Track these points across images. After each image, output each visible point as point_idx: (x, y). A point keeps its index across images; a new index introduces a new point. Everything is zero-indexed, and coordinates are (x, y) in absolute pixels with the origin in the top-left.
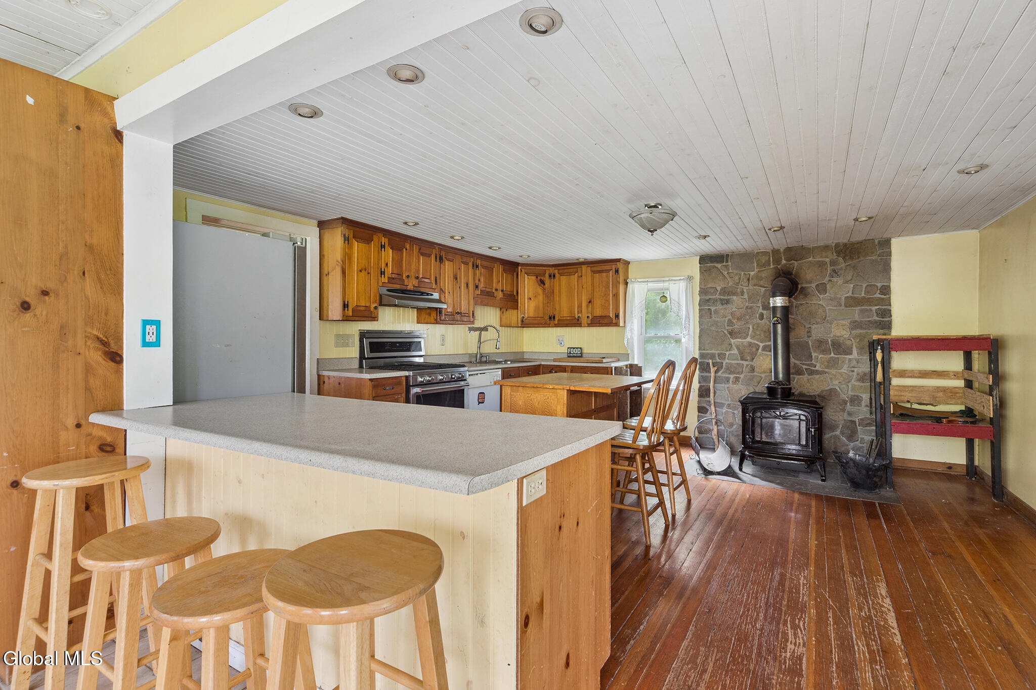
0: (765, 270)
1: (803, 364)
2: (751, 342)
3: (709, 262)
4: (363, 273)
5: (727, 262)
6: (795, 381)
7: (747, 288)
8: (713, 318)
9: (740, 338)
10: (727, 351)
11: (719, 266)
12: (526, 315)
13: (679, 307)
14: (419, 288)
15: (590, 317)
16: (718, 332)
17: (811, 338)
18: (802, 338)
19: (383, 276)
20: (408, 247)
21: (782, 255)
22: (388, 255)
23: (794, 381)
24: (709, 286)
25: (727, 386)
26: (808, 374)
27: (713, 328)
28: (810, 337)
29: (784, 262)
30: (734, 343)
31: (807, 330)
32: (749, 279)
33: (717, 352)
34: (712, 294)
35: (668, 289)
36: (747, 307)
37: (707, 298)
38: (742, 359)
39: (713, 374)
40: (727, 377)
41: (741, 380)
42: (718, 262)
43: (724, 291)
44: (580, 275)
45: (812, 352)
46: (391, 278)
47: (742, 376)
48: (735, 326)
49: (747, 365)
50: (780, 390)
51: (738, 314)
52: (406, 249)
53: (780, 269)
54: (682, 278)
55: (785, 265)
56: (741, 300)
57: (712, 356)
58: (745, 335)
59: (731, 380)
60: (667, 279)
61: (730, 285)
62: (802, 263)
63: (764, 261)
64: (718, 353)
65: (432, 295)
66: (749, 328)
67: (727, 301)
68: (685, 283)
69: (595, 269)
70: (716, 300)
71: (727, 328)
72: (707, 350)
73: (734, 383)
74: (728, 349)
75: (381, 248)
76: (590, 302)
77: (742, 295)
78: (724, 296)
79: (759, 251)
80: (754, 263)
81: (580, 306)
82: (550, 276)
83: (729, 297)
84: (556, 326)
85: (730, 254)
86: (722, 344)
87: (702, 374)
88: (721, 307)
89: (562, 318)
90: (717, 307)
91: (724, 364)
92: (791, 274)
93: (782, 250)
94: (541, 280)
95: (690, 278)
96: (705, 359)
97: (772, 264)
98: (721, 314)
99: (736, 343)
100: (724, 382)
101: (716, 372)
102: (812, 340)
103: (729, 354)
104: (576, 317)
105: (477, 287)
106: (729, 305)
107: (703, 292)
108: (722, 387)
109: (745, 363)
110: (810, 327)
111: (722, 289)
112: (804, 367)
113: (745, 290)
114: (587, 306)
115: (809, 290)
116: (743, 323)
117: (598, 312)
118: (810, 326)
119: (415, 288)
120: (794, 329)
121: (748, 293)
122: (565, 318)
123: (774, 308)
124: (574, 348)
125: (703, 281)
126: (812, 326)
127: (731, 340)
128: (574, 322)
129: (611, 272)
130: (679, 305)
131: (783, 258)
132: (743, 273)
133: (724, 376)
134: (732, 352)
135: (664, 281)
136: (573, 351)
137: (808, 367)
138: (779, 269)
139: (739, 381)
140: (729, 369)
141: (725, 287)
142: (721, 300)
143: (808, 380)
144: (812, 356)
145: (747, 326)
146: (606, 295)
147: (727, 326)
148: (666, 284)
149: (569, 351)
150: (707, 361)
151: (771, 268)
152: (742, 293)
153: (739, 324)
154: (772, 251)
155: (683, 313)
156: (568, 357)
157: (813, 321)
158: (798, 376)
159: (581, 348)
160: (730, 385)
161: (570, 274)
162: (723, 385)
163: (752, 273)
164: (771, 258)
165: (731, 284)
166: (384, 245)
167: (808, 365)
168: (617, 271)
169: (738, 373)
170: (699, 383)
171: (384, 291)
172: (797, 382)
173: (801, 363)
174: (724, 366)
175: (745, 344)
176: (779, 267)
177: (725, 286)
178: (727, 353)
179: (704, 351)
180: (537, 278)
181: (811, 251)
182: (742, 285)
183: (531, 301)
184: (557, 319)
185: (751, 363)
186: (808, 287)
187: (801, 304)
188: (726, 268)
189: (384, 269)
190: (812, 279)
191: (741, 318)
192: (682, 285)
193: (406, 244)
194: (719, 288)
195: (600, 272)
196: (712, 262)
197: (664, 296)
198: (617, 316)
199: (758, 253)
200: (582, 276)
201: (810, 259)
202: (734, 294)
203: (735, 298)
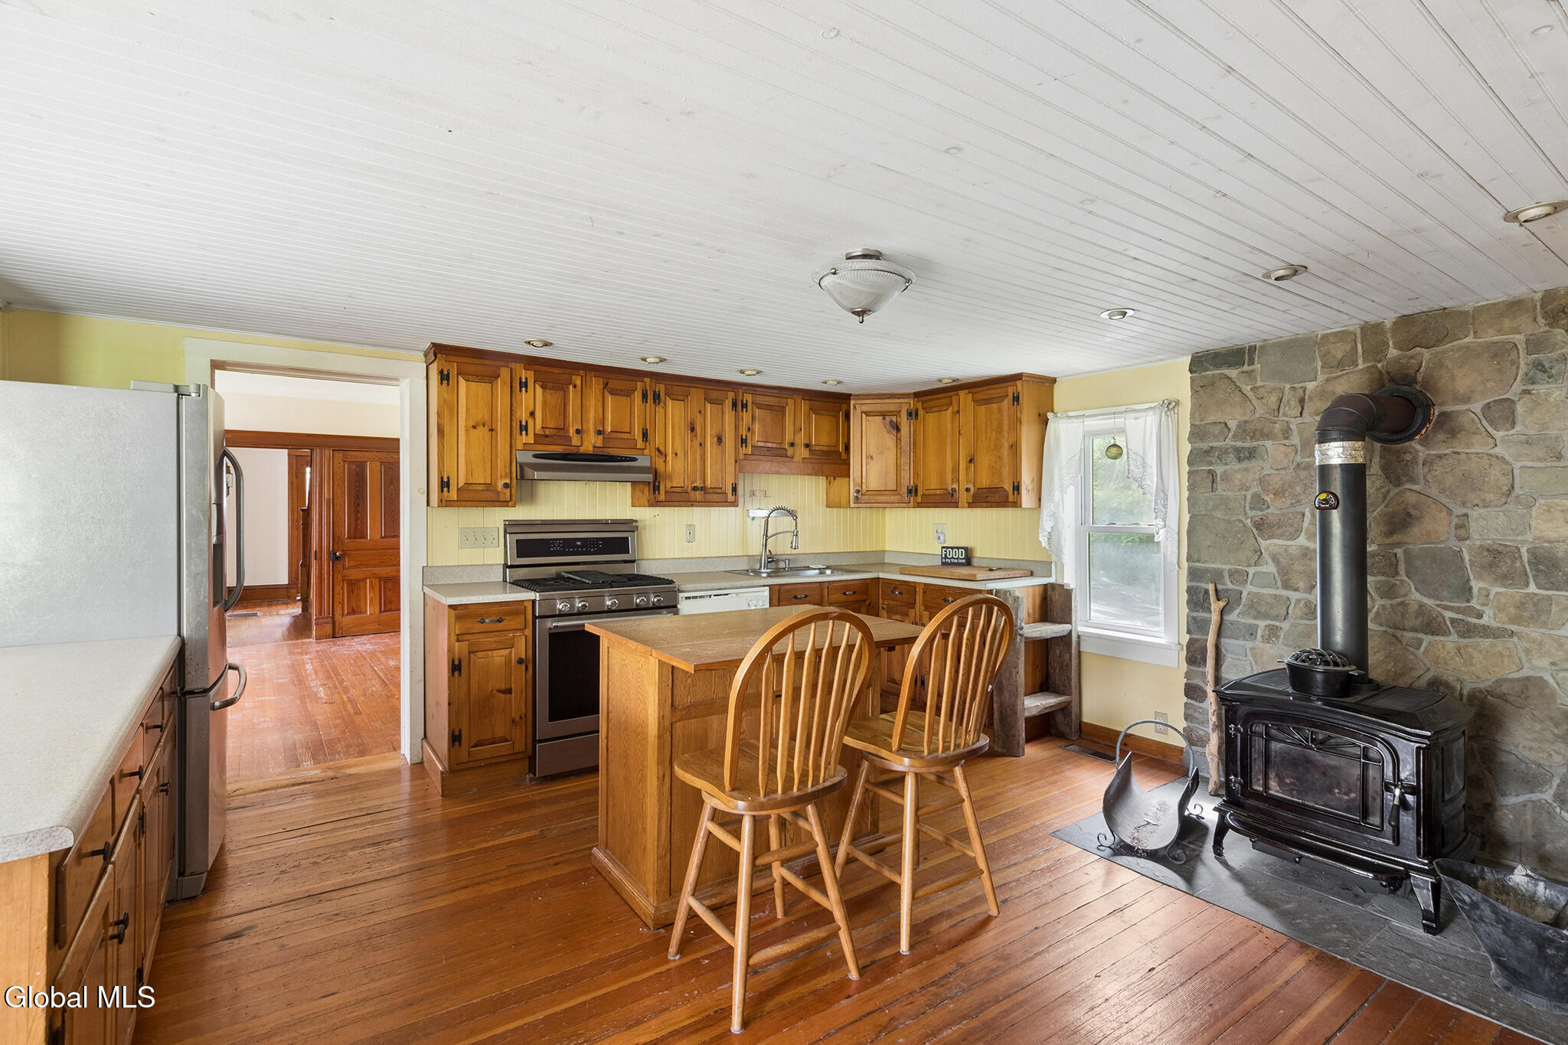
0: (1343, 375)
1: (1446, 608)
2: (1307, 548)
3: (1212, 367)
4: (481, 431)
5: (1251, 362)
6: (1422, 649)
7: (1299, 420)
8: (1220, 491)
9: (1281, 536)
10: (1249, 566)
11: (1233, 373)
12: (864, 487)
13: (1144, 467)
14: (609, 450)
15: (972, 490)
16: (1229, 522)
17: (1468, 542)
18: (1440, 542)
19: (524, 433)
20: (578, 382)
21: (1389, 335)
22: (534, 399)
23: (1418, 648)
24: (1212, 419)
25: (1249, 644)
26: (1458, 633)
27: (1219, 514)
28: (1468, 538)
29: (1393, 352)
30: (1267, 549)
31: (1455, 521)
32: (1302, 401)
33: (1227, 567)
34: (1216, 438)
35: (1122, 431)
36: (1298, 465)
37: (1205, 446)
38: (1287, 585)
39: (1215, 617)
40: (1250, 625)
41: (1282, 634)
42: (1230, 365)
43: (1244, 430)
44: (956, 409)
45: (1471, 577)
46: (542, 435)
47: (1285, 625)
48: (1269, 511)
49: (1298, 601)
50: (1319, 677)
51: (1276, 481)
52: (575, 387)
53: (1384, 371)
54: (1153, 405)
55: (1397, 360)
56: (1282, 449)
57: (1216, 577)
58: (1292, 530)
59: (1260, 632)
60: (1122, 408)
61: (1257, 415)
62: (1444, 352)
63: (1339, 355)
64: (1230, 570)
65: (634, 460)
66: (1303, 515)
67: (1250, 454)
68: (1157, 417)
69: (979, 396)
70: (1225, 451)
71: (1250, 513)
72: (1205, 562)
73: (1267, 639)
74: (1252, 562)
75: (521, 388)
76: (971, 461)
77: (1287, 438)
78: (1243, 440)
79: (1329, 331)
80: (1314, 360)
81: (956, 470)
82: (910, 414)
83: (1255, 444)
84: (919, 505)
85: (1258, 344)
86: (1237, 550)
87: (1195, 614)
88: (1238, 466)
89: (928, 492)
90: (1228, 467)
91: (1244, 595)
92: (1414, 381)
93: (1388, 324)
94: (891, 422)
95: (1171, 405)
96: (1198, 581)
97: (1360, 361)
98: (1237, 482)
99: (1271, 548)
100: (1244, 636)
101: (1222, 612)
102: (1470, 548)
103: (1254, 574)
104: (950, 489)
105: (744, 441)
106: (1254, 463)
107: (1197, 433)
108: (1240, 645)
109: (1294, 596)
110: (1466, 515)
111: (1239, 426)
112: (1448, 614)
113: (1293, 427)
114: (967, 469)
115: (1464, 420)
116: (1289, 502)
117: (985, 481)
118: (1464, 511)
119: (596, 450)
120: (1419, 519)
121: (1300, 433)
122: (932, 492)
123: (1325, 470)
124: (952, 548)
125: (1198, 408)
126: (1470, 512)
127: (1260, 540)
128: (946, 500)
129: (1006, 402)
130: (1144, 464)
131: (1391, 343)
132: (1288, 386)
133: (1243, 621)
134: (1263, 569)
135: (1114, 413)
136: (951, 554)
137: (1460, 616)
138: (1380, 371)
139: (1277, 637)
140: (1256, 608)
141: (1246, 422)
142: (1238, 451)
143: (1459, 649)
144: (1470, 589)
145: (1299, 509)
146: (998, 447)
147: (1251, 509)
148: (1119, 421)
149: (944, 553)
150: (1205, 586)
151: (1359, 371)
152: (1287, 433)
153: (1279, 503)
154: (1362, 328)
155: (1152, 481)
156: (944, 564)
157: (1472, 497)
158: (1430, 637)
159: (966, 549)
160: (1258, 642)
161: (941, 409)
162: (1241, 642)
163: (1311, 386)
164: (1359, 346)
165: (1259, 412)
166: (526, 383)
167: (1458, 610)
168: (1016, 399)
169: (1276, 618)
170: (1189, 632)
171: (526, 457)
172: (1427, 651)
173: (1438, 605)
174: (1244, 600)
175: (1291, 551)
176: (1379, 365)
177: (1247, 418)
178: (1251, 571)
179: (1198, 564)
180: (884, 419)
181: (1471, 321)
182: (1285, 415)
183: (873, 462)
184: (920, 493)
185: (1307, 596)
186: (1458, 413)
187: (1440, 457)
188: (1249, 377)
189: (527, 422)
190: (1473, 392)
191: (1284, 492)
192: (1151, 420)
193: (574, 377)
194: (1233, 425)
195: (988, 401)
196: (1217, 366)
197: (1115, 445)
198: (1017, 488)
199: (1325, 337)
200: (959, 412)
201: (1466, 340)
202: (1268, 436)
203: (1268, 444)
